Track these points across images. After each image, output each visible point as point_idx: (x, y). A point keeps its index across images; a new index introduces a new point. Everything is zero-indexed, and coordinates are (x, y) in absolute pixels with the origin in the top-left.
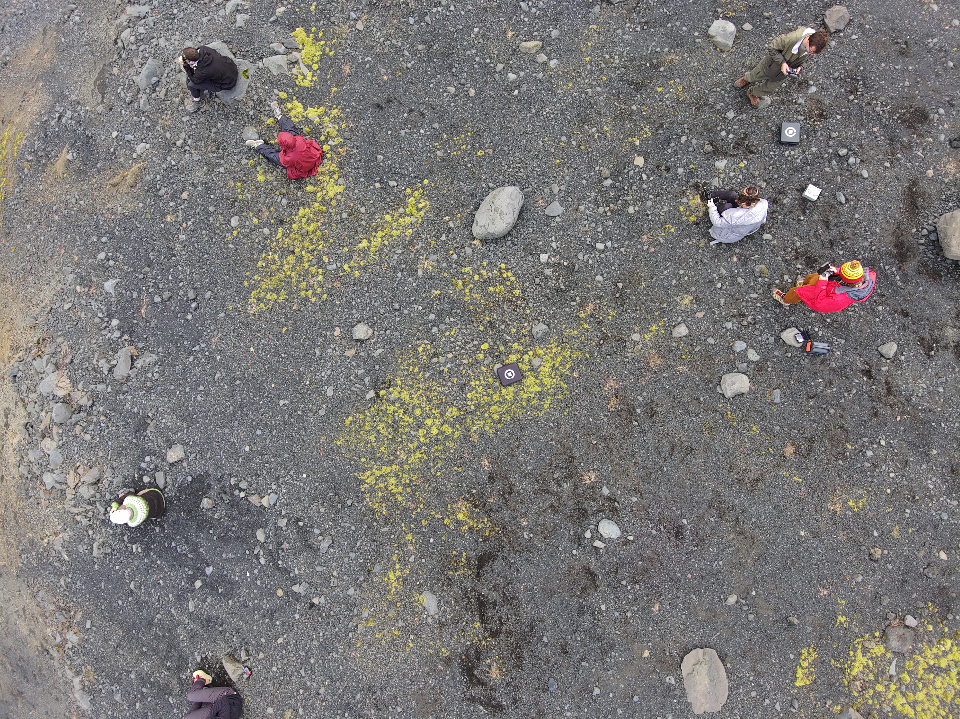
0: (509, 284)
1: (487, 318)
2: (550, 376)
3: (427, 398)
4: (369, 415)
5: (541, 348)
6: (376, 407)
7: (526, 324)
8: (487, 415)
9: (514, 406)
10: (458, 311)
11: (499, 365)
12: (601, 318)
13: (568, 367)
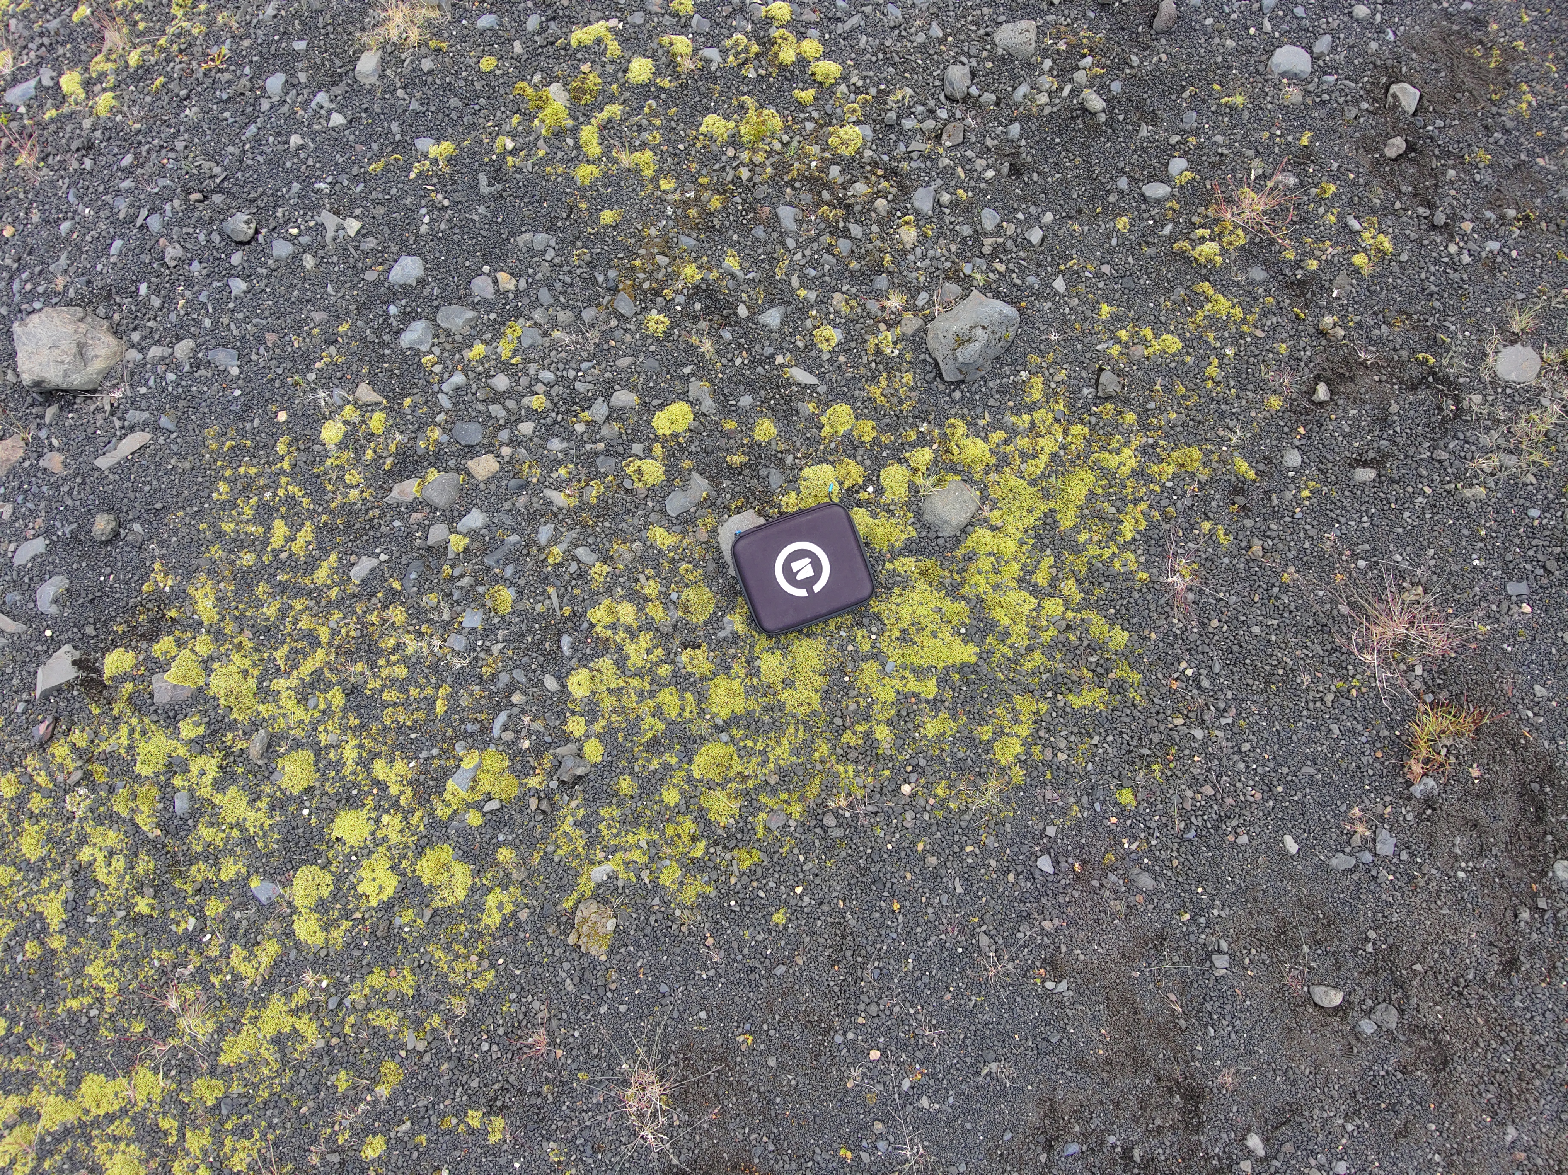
0: (807, 95)
1: (691, 272)
2: (1025, 582)
3: (352, 692)
4: (41, 779)
5: (975, 430)
6: (80, 738)
7: (895, 302)
8: (671, 797)
9: (823, 749)
10: (541, 239)
11: (747, 520)
12: (1313, 265)
13: (1128, 531)
